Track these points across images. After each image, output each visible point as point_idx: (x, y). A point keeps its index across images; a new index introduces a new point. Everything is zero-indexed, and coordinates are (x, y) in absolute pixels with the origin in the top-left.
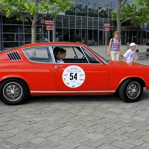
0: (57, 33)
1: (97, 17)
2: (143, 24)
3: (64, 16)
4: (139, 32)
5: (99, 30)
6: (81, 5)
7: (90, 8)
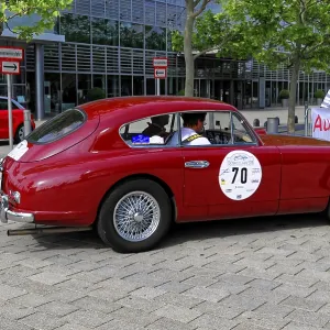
0: (48, 84)
1: (142, 47)
2: (244, 66)
3: (63, 44)
4: (236, 83)
5: (146, 77)
6: (106, 21)
7: (126, 29)
